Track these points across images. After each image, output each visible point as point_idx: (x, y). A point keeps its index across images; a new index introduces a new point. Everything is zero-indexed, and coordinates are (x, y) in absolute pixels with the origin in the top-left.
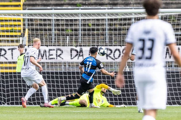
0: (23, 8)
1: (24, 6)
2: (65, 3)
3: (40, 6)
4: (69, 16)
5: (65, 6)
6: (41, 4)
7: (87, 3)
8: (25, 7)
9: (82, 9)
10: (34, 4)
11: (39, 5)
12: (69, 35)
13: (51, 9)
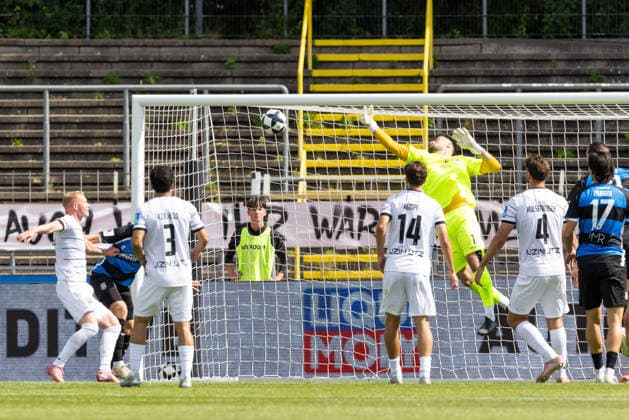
0: (429, 87)
1: (433, 80)
2: (555, 72)
3: (479, 79)
4: (564, 112)
5: (554, 79)
6: (482, 73)
7: (619, 72)
8: (436, 82)
9: (605, 90)
10: (463, 74)
11: (475, 78)
12: (563, 168)
13: (513, 90)
